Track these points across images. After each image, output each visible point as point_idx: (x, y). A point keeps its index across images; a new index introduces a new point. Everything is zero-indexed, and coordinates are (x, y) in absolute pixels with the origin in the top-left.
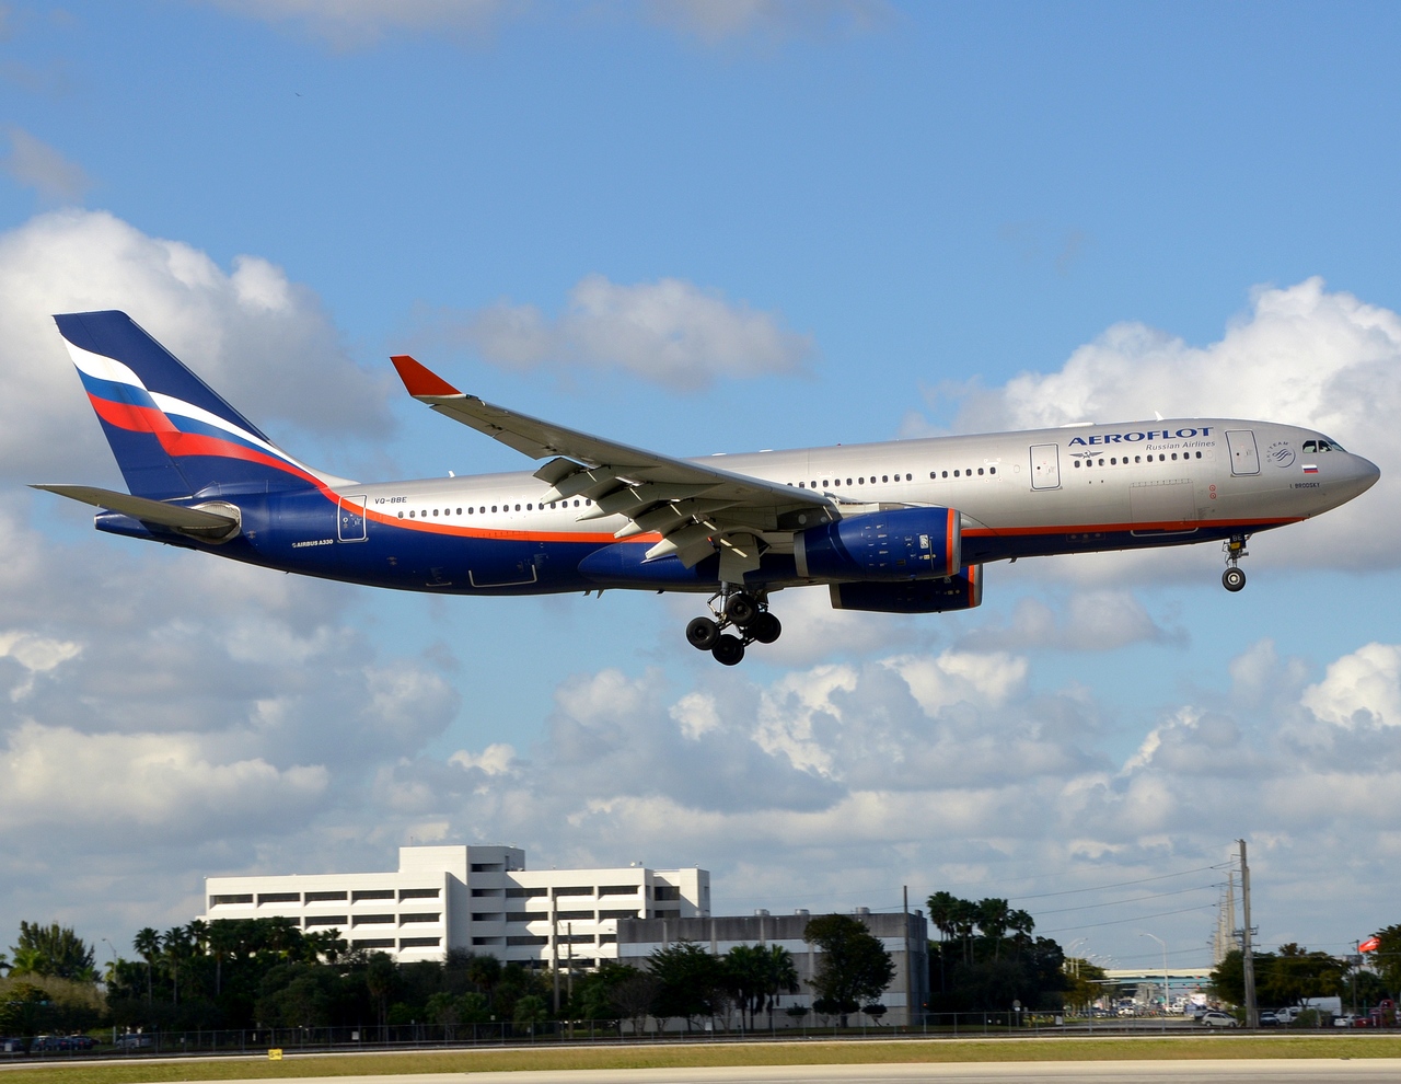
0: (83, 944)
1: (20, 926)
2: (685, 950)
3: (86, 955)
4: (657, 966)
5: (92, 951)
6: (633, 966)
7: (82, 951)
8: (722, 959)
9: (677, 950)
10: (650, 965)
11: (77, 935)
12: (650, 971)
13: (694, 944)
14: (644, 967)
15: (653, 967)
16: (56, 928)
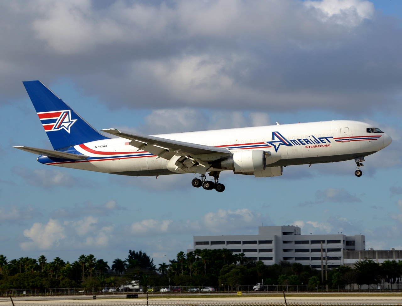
0: (150, 258)
1: (129, 251)
2: (367, 262)
3: (150, 261)
4: (358, 267)
5: (152, 260)
6: (349, 267)
7: (149, 260)
8: (381, 265)
9: (365, 262)
10: (355, 266)
11: (148, 255)
12: (355, 269)
13: (371, 259)
14: (353, 267)
15: (356, 267)
16: (140, 252)
